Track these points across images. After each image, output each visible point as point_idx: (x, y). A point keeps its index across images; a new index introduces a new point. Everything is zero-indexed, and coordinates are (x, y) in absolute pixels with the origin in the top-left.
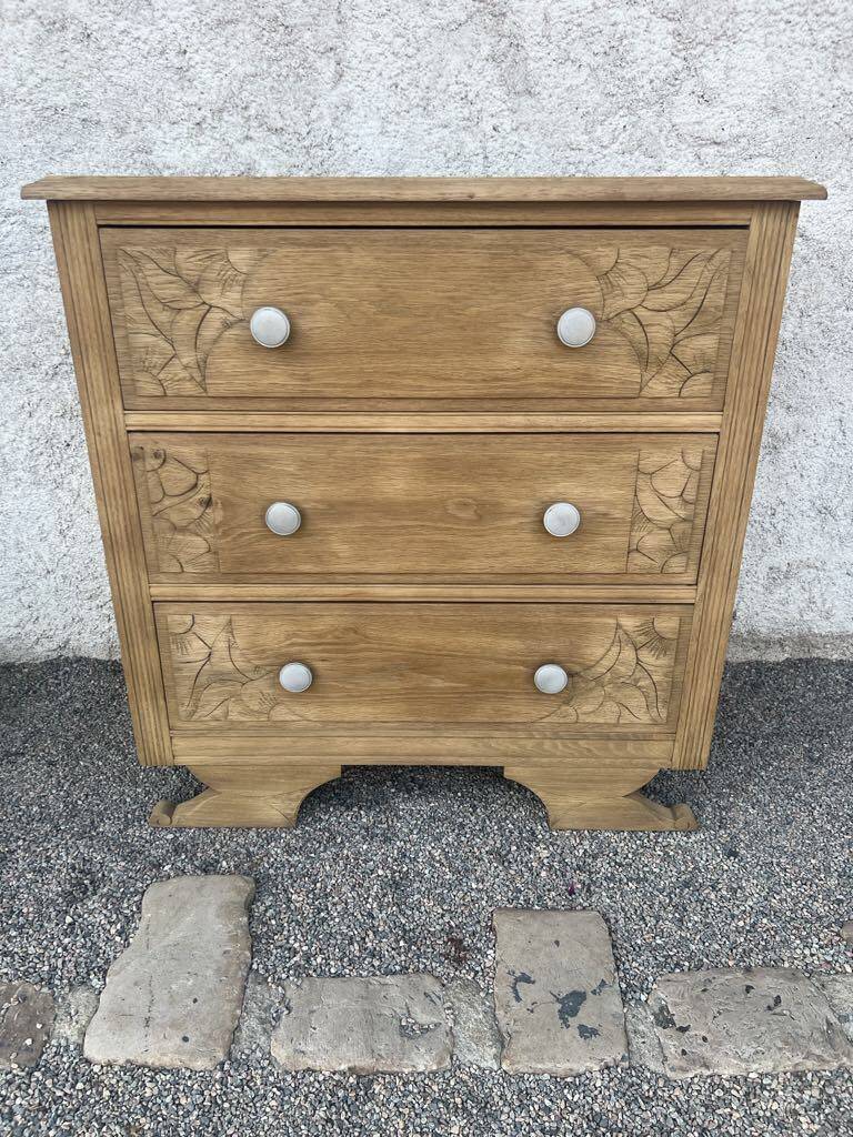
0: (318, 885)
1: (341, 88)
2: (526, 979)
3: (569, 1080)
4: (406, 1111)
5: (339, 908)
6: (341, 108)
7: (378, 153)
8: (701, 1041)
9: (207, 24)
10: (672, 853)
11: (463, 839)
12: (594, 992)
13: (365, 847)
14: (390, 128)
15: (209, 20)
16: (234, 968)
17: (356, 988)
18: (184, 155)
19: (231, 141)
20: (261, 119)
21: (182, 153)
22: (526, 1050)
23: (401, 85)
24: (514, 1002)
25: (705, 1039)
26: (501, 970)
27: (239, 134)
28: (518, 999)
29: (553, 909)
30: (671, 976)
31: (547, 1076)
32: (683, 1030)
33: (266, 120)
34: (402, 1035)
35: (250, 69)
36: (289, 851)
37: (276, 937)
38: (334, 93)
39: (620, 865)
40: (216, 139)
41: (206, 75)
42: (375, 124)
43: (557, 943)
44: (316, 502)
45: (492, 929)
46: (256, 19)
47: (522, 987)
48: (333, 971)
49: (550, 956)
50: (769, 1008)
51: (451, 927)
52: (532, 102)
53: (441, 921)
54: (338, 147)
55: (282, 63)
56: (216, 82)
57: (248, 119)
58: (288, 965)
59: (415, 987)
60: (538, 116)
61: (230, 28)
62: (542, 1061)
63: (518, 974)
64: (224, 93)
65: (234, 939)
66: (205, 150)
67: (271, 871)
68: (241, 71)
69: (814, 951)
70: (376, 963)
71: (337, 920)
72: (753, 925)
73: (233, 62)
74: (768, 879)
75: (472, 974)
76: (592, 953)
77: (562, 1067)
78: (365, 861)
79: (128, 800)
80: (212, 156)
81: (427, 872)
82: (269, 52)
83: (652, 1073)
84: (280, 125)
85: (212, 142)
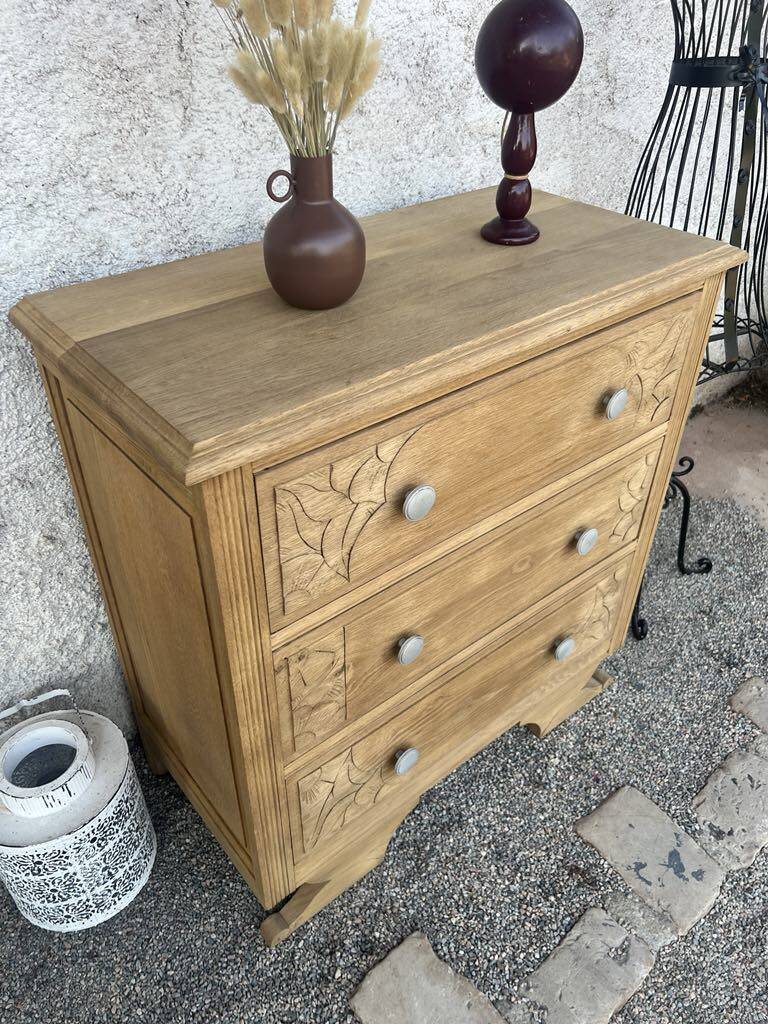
0: (455, 896)
1: (191, 136)
2: (640, 866)
3: (712, 912)
4: (661, 1009)
5: (489, 904)
6: (194, 158)
7: (236, 200)
8: (743, 834)
9: (25, 78)
10: (614, 709)
11: (501, 785)
12: (678, 845)
13: (451, 840)
14: (243, 169)
15: (25, 72)
16: (486, 1014)
17: (564, 957)
18: (16, 246)
19: (73, 217)
20: (108, 185)
21: (12, 243)
22: (683, 914)
23: (250, 122)
24: (649, 887)
25: (743, 830)
26: (622, 871)
27: (81, 206)
28: (649, 883)
29: (604, 801)
30: (695, 802)
31: (703, 921)
32: (730, 833)
33: (114, 185)
34: (621, 965)
35: (88, 129)
36: (404, 883)
37: (477, 963)
38: (183, 141)
39: (599, 739)
40: (53, 218)
41: (30, 142)
42: (228, 168)
43: (631, 825)
44: (425, 619)
45: (586, 843)
46: (85, 65)
47: (642, 872)
48: (537, 956)
49: (636, 838)
50: (752, 786)
51: (562, 861)
52: (363, 120)
53: (552, 861)
54: (195, 200)
55: (123, 115)
56: (44, 151)
57: (89, 187)
58: (507, 977)
59: (593, 924)
60: (369, 133)
61: (53, 80)
62: (696, 914)
63: (633, 866)
64: (59, 161)
65: (462, 991)
66: (41, 234)
67: (411, 912)
68: (74, 131)
69: (733, 730)
70: (555, 927)
71: (498, 915)
72: (693, 732)
73: (63, 121)
74: (671, 694)
75: (609, 886)
76: (652, 817)
77: (706, 908)
78: (465, 851)
79: (214, 936)
80: (52, 239)
81: (506, 829)
82: (108, 104)
83: (738, 871)
84: (132, 188)
85: (49, 222)
